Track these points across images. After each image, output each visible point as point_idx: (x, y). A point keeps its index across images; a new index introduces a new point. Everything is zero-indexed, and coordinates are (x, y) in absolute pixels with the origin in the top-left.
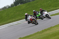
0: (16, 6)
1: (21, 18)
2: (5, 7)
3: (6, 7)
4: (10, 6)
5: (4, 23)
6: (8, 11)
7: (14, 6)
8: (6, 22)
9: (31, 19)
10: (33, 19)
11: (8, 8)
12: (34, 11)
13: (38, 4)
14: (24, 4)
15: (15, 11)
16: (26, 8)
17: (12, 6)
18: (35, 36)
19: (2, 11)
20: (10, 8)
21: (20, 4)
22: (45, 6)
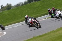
0: (30, 3)
1: (35, 16)
2: (18, 4)
3: (20, 4)
4: (23, 3)
5: (17, 21)
6: (21, 8)
7: (28, 4)
8: (19, 20)
9: (31, 22)
10: (34, 22)
11: (22, 5)
12: (49, 9)
13: (53, 2)
14: (38, 2)
15: (28, 9)
16: (40, 5)
17: (26, 3)
18: (49, 35)
19: (15, 9)
20: (24, 6)
21: (34, 2)
22: (60, 4)
